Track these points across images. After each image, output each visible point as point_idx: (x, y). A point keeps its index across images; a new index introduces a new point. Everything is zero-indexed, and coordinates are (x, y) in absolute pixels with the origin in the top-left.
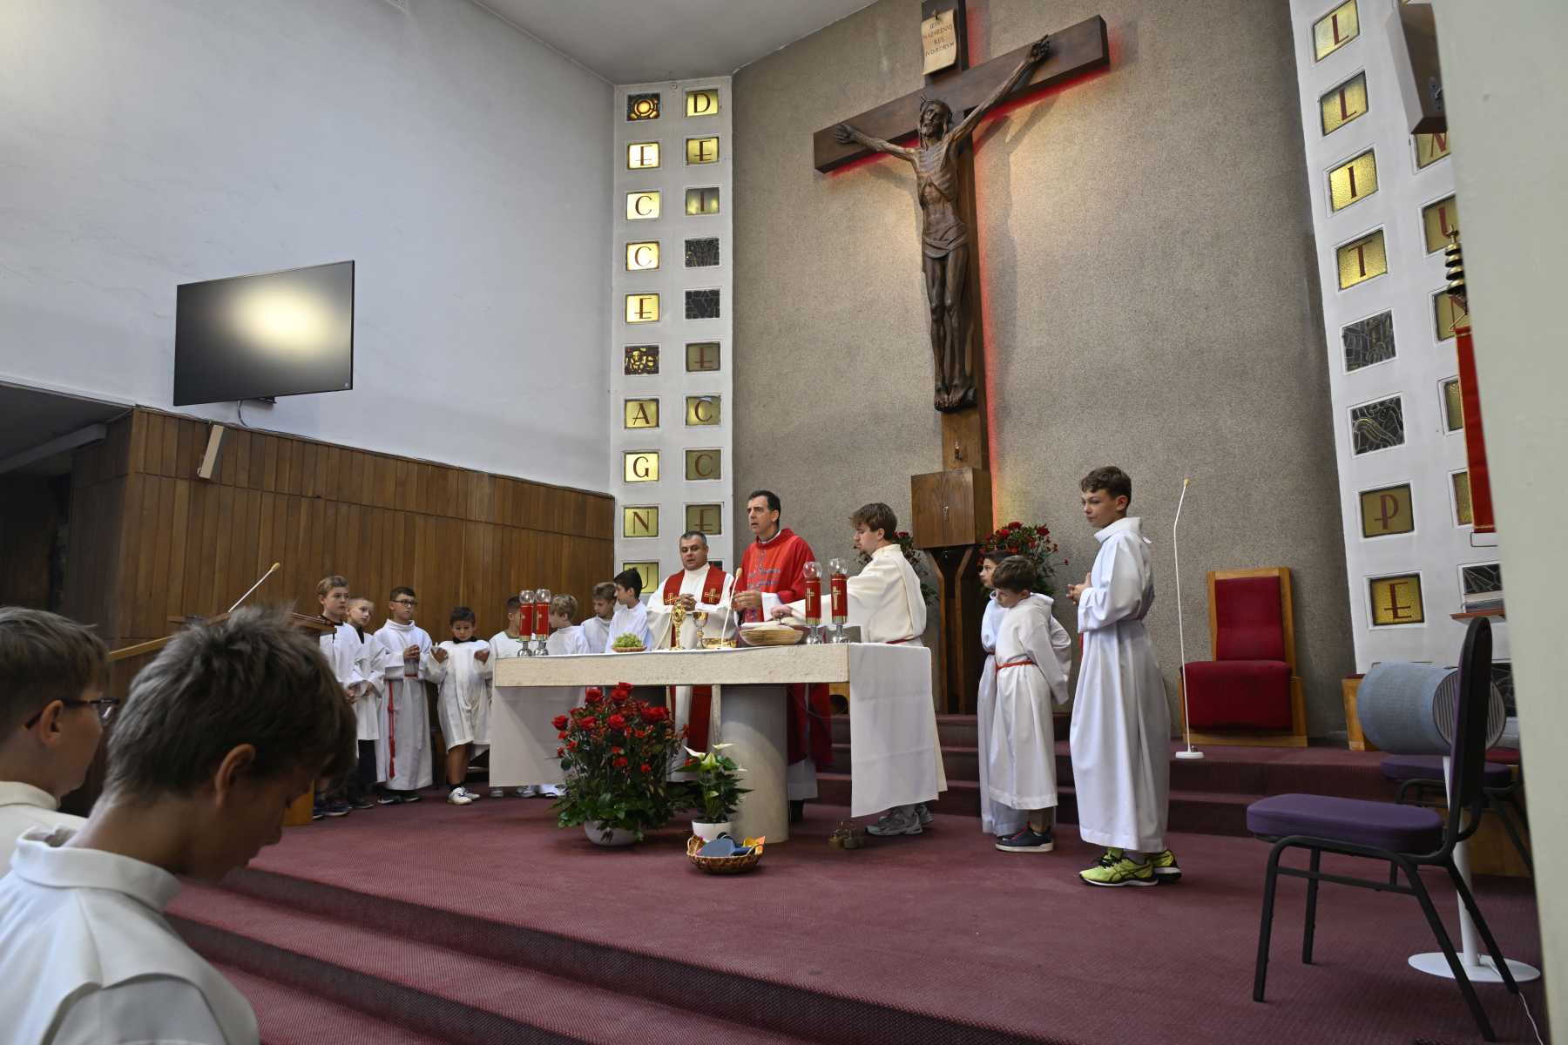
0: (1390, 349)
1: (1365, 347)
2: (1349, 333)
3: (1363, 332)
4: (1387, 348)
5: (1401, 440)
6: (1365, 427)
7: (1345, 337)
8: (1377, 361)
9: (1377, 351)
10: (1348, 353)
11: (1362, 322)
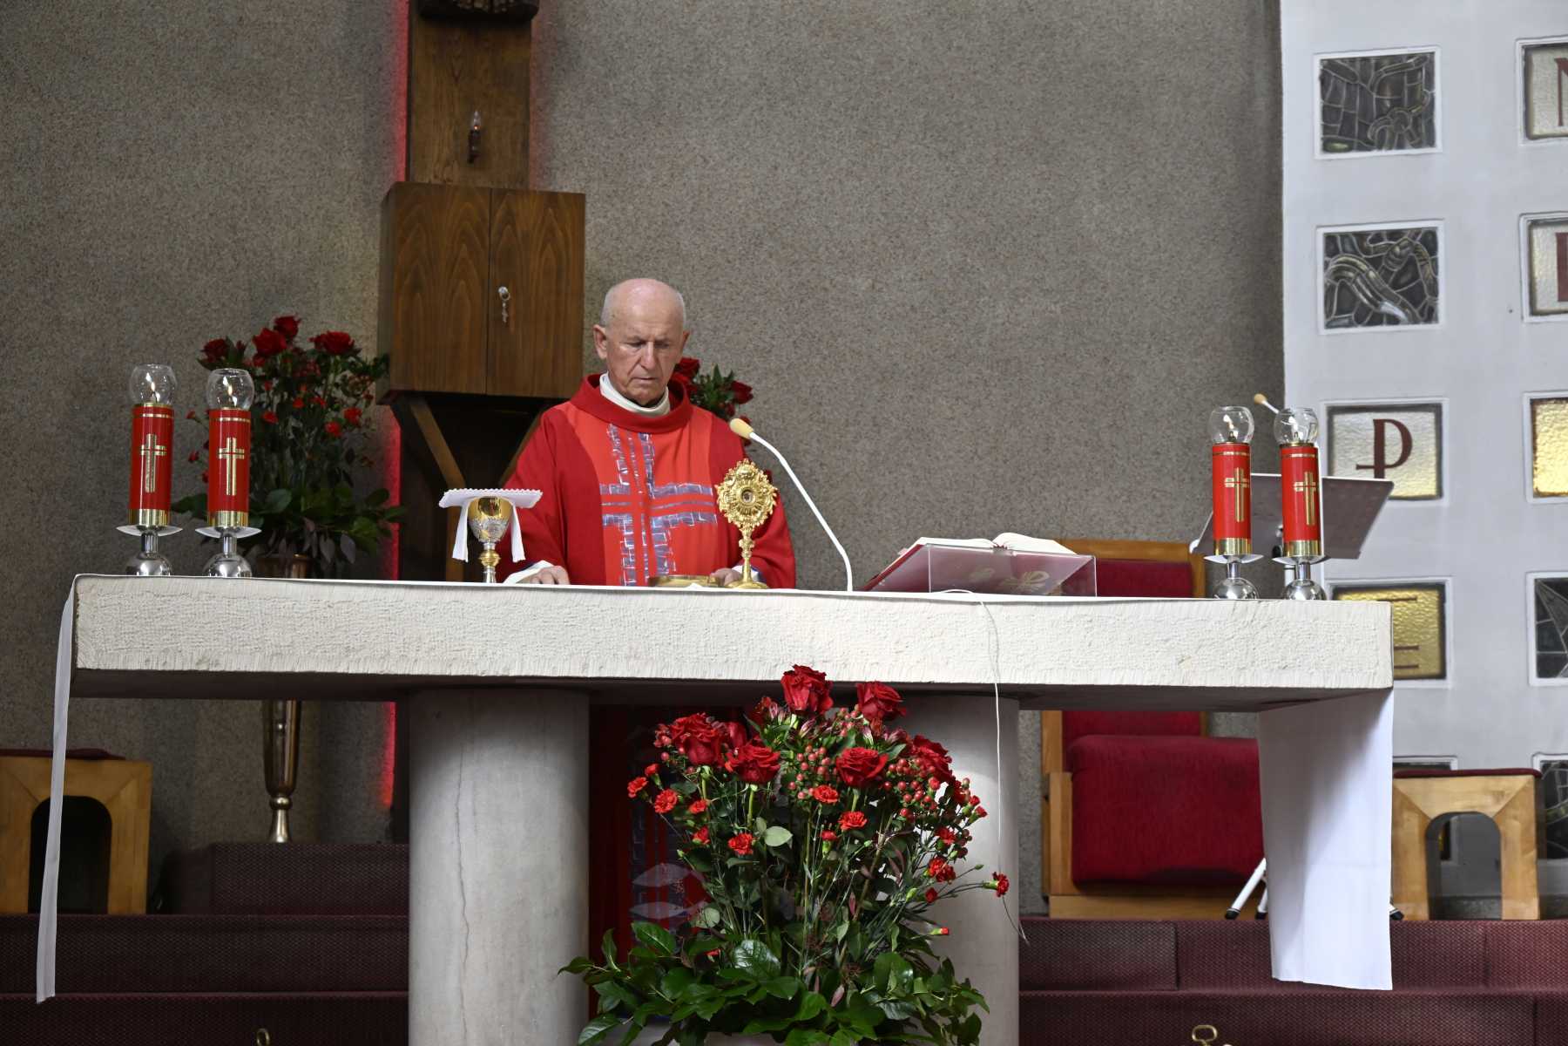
0: (1423, 129)
1: (1365, 111)
2: (1334, 74)
3: (1365, 81)
4: (1416, 125)
5: (1429, 315)
6: (1351, 274)
7: (1324, 80)
8: (1390, 148)
9: (1392, 126)
10: (1328, 113)
11: (1365, 60)
